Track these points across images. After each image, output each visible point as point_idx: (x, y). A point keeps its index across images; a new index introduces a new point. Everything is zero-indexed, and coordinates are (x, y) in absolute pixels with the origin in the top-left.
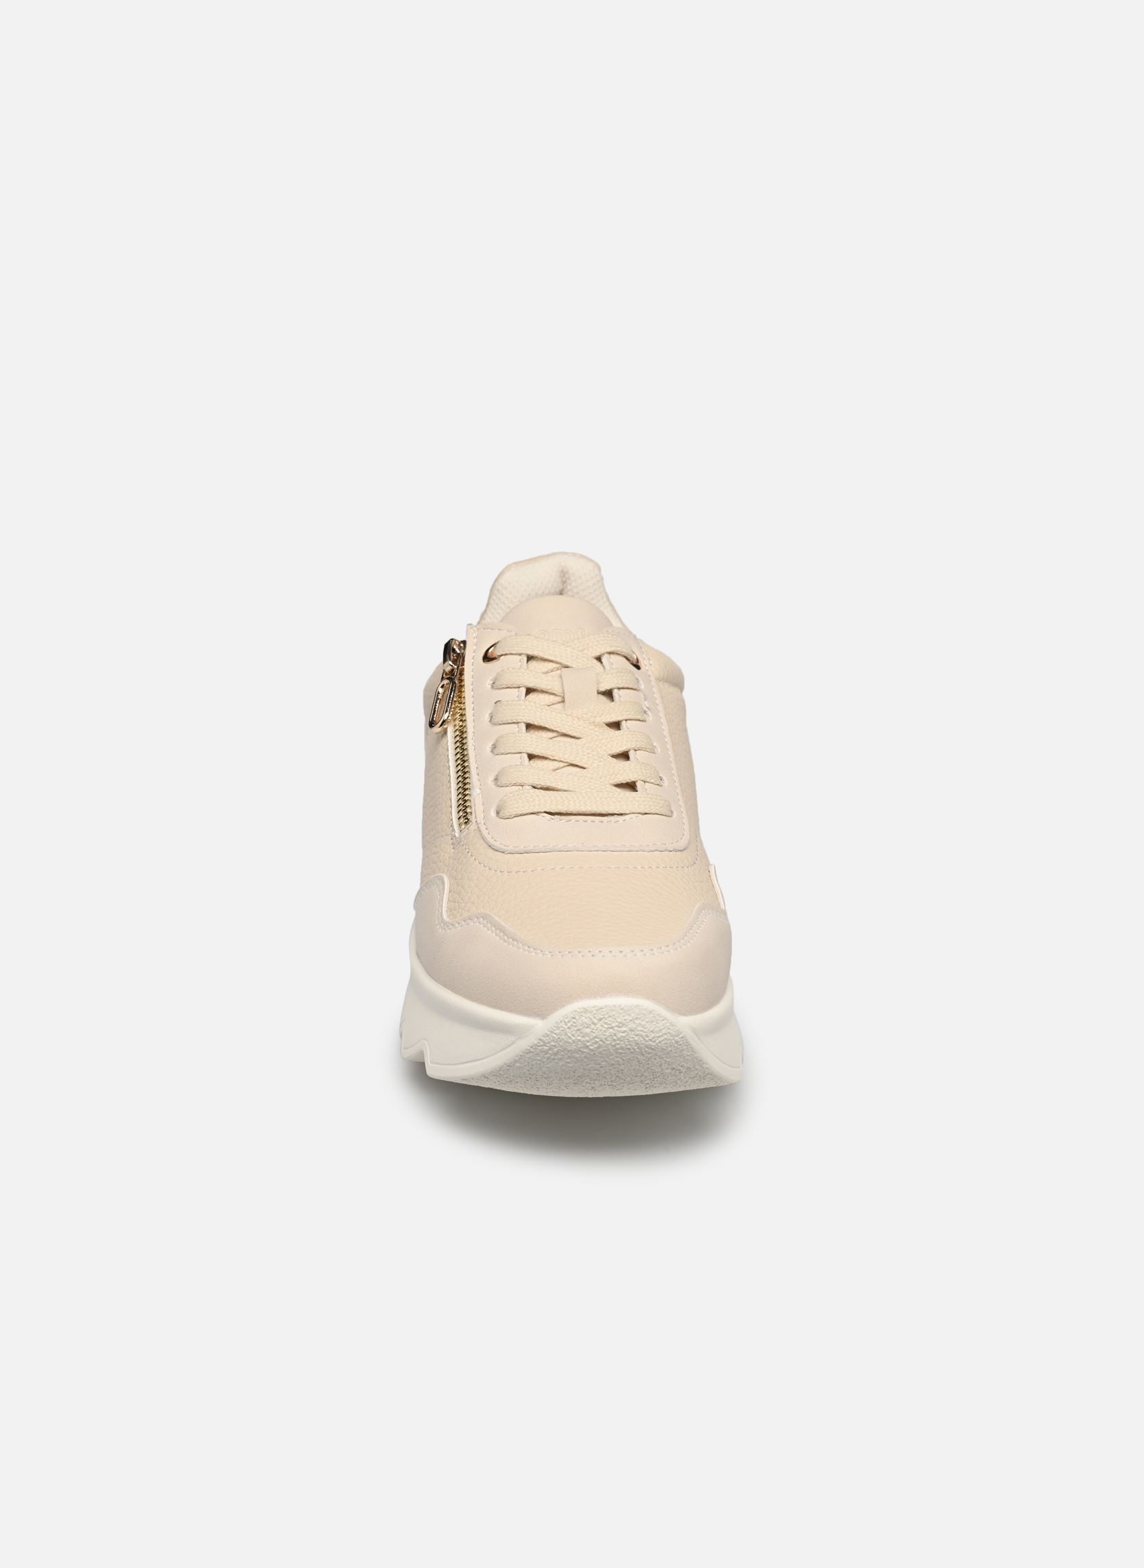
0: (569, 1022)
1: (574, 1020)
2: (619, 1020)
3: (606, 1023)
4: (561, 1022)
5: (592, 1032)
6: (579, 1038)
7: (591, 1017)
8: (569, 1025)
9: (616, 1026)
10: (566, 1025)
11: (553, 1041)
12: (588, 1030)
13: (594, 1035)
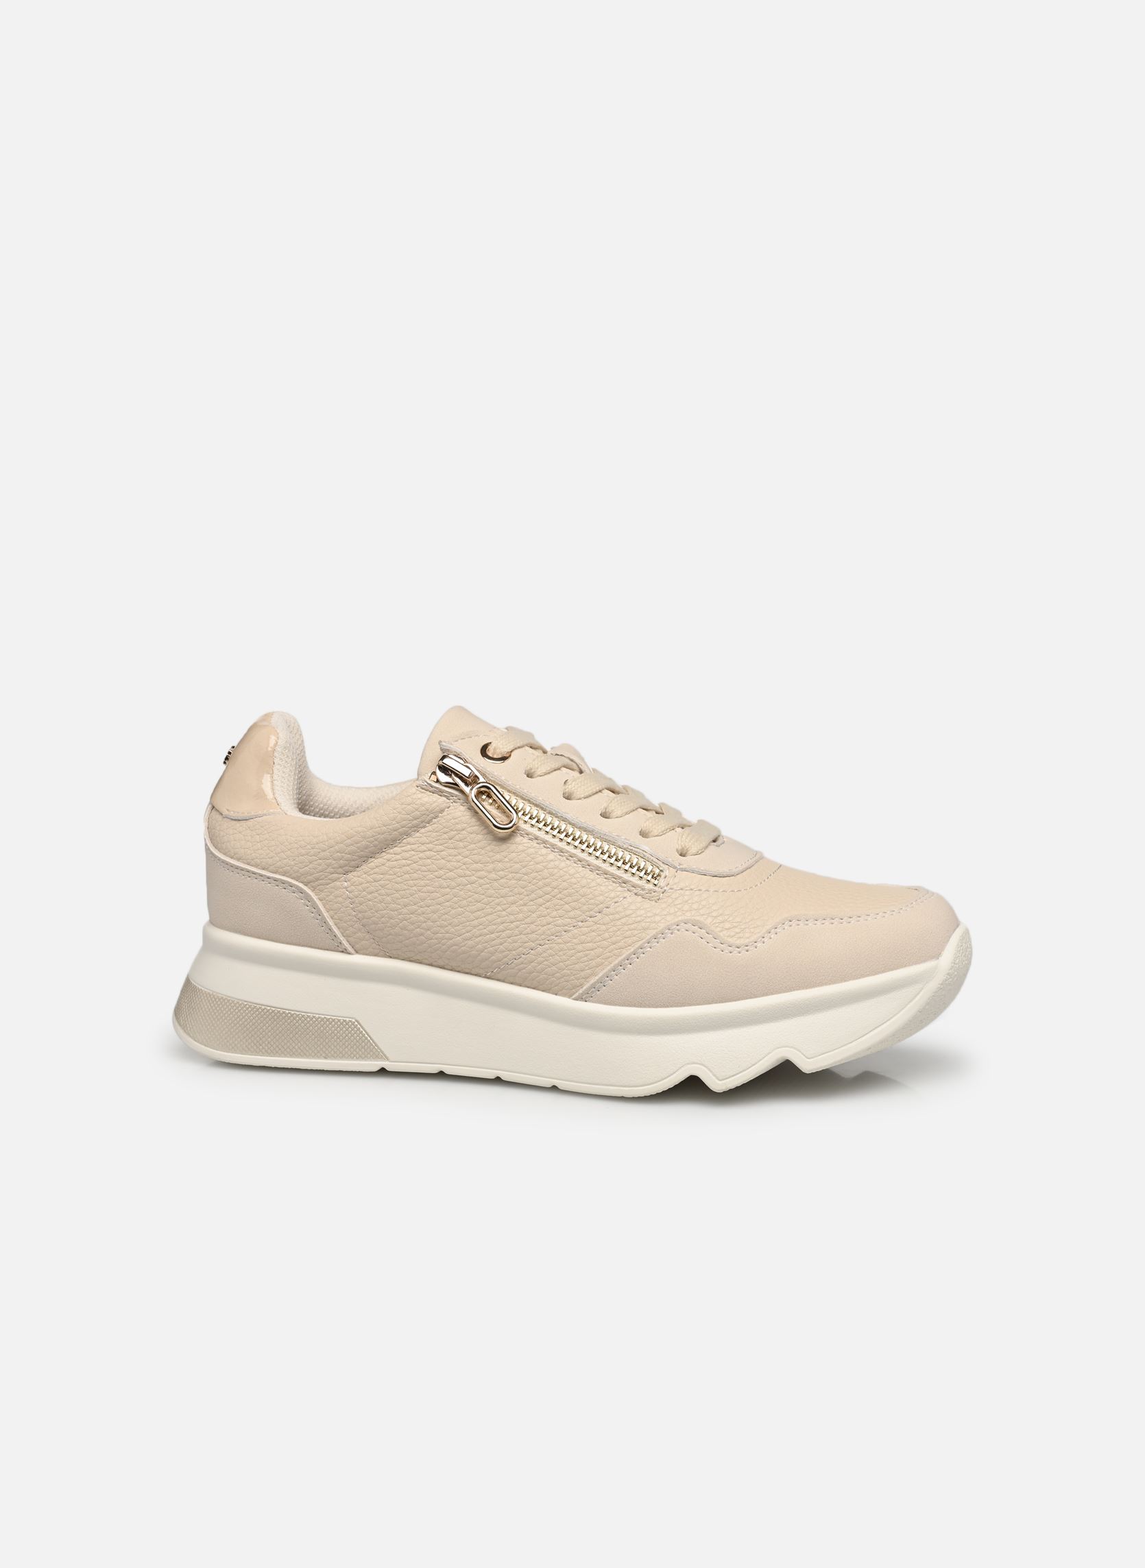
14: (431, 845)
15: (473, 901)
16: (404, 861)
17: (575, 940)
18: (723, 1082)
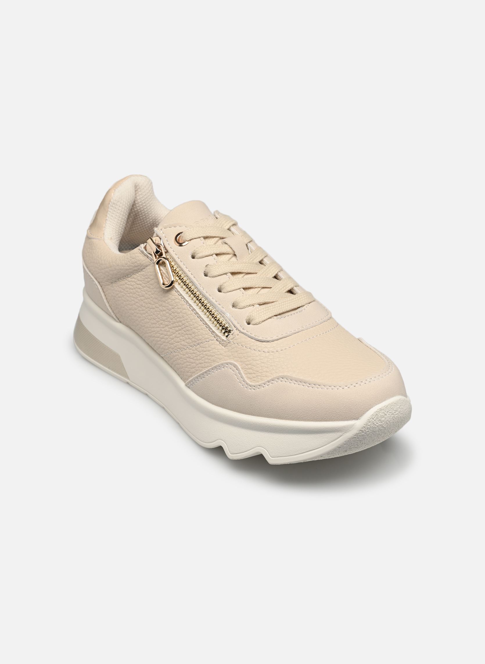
0: (374, 417)
1: (377, 416)
2: (395, 409)
3: (390, 413)
4: (371, 419)
5: (385, 419)
6: (380, 424)
7: (384, 412)
8: (375, 419)
9: (394, 413)
10: (374, 419)
11: (368, 429)
12: (383, 419)
13: (386, 420)
14: (141, 282)
15: (152, 318)
16: (131, 286)
17: (187, 355)
18: (232, 455)
